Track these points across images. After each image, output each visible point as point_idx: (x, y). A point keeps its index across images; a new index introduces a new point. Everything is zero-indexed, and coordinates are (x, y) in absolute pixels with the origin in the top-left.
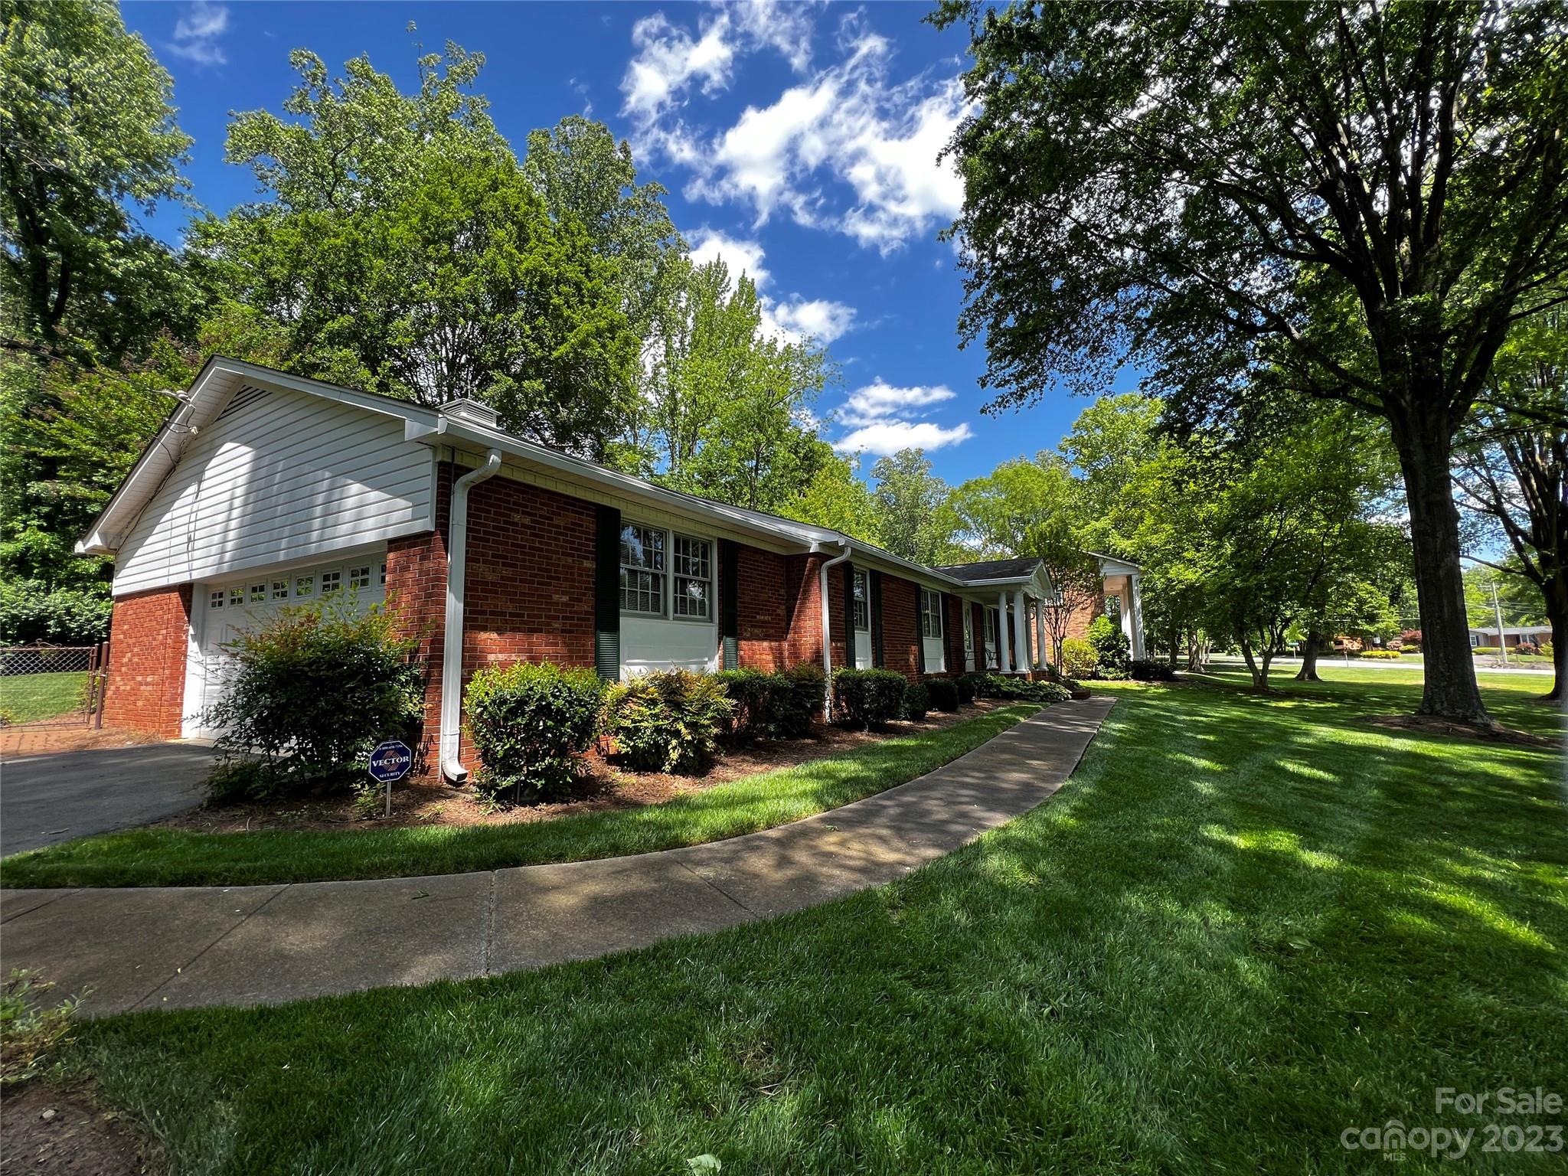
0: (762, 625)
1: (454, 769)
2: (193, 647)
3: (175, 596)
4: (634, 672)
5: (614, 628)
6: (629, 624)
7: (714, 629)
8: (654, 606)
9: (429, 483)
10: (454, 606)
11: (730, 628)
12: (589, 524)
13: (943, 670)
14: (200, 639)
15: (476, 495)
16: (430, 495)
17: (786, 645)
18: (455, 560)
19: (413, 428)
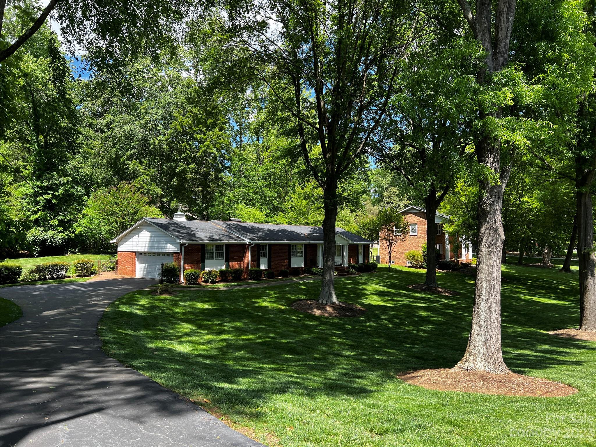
0: (235, 259)
1: (183, 281)
2: (137, 262)
3: (134, 253)
4: (207, 269)
5: (204, 262)
6: (206, 262)
7: (224, 261)
8: (212, 258)
9: (179, 246)
10: (182, 262)
11: (227, 261)
12: (200, 247)
13: (303, 266)
14: (138, 260)
15: (185, 247)
16: (179, 248)
17: (242, 262)
18: (182, 256)
19: (178, 241)
